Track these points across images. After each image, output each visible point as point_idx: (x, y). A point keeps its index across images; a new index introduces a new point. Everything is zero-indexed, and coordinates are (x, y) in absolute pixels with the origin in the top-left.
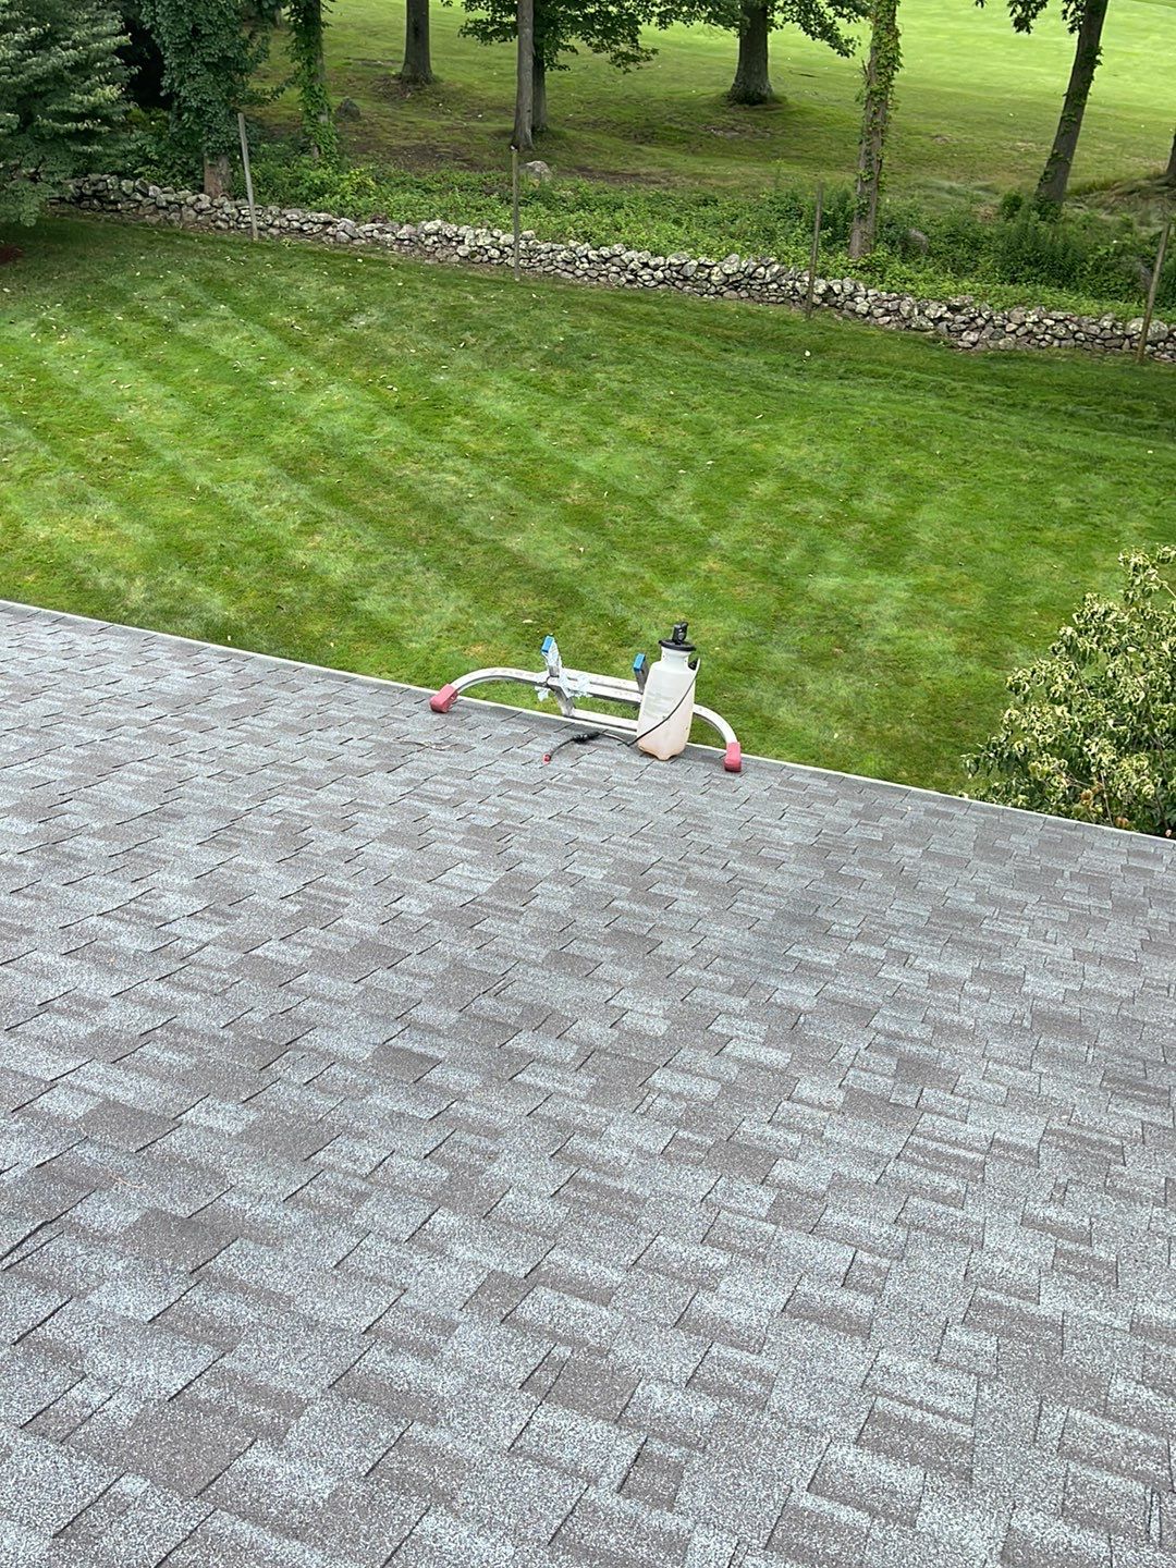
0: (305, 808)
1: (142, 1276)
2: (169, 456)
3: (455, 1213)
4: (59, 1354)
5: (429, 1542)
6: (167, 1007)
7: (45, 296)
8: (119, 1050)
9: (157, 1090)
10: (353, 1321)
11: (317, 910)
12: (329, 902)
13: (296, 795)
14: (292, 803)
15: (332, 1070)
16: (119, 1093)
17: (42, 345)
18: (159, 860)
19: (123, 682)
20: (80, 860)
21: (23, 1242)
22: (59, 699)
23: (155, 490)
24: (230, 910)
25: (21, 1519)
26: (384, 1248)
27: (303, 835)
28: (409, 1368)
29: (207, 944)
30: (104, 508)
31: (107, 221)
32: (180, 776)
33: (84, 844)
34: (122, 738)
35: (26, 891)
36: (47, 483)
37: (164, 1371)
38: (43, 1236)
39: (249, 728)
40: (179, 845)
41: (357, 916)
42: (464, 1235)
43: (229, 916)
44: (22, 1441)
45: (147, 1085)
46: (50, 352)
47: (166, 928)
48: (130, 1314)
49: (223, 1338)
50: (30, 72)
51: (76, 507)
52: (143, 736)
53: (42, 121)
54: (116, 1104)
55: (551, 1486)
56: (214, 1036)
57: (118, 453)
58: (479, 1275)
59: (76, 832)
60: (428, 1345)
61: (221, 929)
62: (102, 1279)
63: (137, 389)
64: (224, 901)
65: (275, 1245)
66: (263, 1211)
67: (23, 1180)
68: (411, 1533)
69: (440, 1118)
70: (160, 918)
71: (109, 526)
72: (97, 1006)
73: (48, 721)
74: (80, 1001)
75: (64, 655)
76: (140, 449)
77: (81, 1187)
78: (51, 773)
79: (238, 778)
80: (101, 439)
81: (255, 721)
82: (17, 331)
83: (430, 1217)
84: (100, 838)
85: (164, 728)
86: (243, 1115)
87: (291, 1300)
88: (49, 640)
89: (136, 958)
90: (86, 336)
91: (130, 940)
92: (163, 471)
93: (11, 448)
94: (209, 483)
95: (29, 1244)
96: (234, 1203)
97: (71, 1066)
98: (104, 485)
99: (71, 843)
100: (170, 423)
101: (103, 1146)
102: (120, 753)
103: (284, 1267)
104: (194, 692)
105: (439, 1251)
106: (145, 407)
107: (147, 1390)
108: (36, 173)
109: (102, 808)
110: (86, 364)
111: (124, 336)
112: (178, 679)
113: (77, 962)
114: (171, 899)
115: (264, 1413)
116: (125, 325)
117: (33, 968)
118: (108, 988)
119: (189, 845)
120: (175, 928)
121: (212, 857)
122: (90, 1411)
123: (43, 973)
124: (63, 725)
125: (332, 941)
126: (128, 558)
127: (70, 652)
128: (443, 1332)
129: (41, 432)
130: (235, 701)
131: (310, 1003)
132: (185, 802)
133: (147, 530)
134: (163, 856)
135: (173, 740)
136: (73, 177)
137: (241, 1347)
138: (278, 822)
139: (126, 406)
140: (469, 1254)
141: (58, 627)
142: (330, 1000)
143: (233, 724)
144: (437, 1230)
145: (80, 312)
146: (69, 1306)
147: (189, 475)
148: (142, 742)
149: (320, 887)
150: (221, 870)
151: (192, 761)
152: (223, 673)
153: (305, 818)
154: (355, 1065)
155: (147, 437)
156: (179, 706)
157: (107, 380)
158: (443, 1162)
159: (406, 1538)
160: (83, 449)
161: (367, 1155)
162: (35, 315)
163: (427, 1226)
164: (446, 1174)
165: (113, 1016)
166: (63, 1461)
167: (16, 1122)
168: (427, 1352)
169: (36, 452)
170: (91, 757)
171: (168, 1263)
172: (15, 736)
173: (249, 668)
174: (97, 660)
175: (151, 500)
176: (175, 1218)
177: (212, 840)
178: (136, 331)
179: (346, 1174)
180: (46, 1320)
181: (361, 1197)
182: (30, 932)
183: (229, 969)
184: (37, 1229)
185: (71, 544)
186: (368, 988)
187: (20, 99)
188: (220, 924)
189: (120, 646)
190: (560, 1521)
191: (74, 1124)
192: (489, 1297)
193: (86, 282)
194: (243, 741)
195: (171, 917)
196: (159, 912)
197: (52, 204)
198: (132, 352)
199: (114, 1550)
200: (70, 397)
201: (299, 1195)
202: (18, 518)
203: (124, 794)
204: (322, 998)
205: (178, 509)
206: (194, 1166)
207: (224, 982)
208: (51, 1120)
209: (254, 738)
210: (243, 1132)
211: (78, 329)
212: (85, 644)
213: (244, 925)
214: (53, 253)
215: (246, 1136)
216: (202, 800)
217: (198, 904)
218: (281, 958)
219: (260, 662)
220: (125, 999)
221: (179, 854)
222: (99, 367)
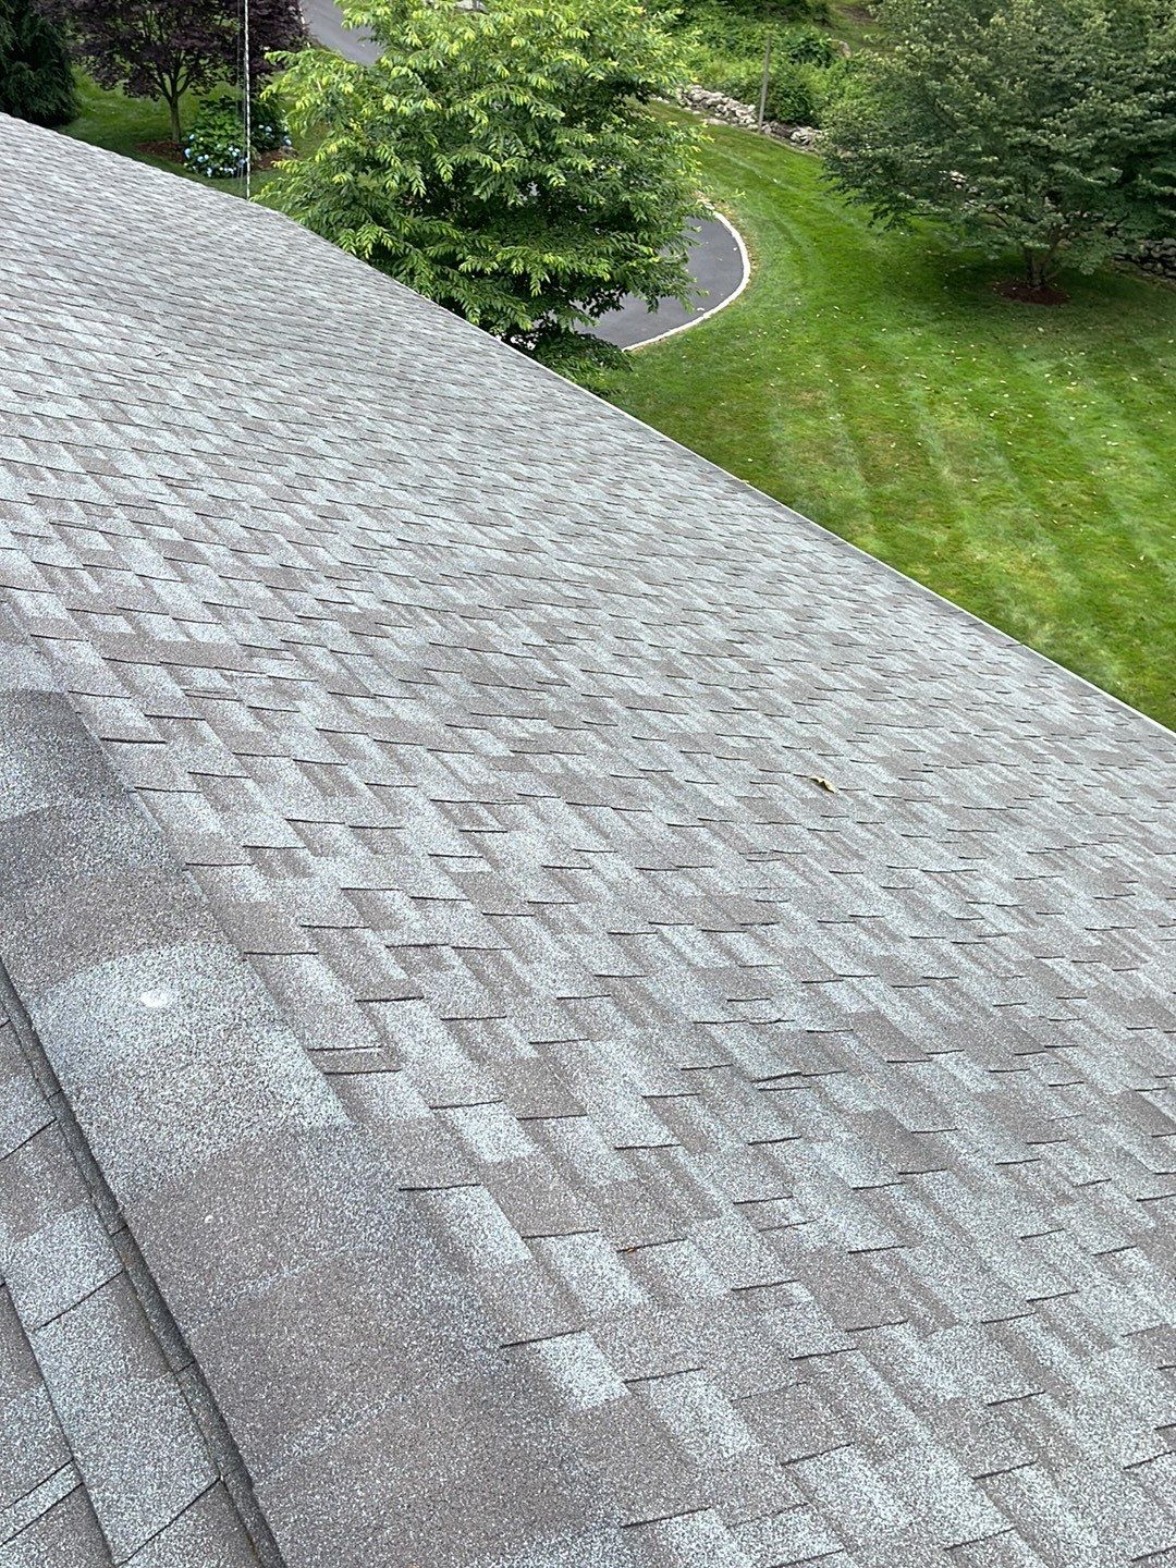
0: (1138, 864)
1: (860, 1153)
2: (1127, 520)
3: (1149, 1259)
4: (777, 1170)
5: (1024, 1488)
6: (952, 967)
7: (1073, 343)
8: (902, 979)
9: (921, 1025)
10: (1020, 1287)
11: (1114, 952)
12: (1130, 952)
13: (1135, 850)
14: (1127, 855)
15: (1079, 1087)
16: (889, 1011)
17: (1052, 387)
18: (988, 850)
19: (1013, 695)
20: (922, 821)
21: (778, 1077)
22: (951, 689)
23: (1100, 547)
24: (1035, 917)
25: (713, 1264)
26: (1069, 1248)
27: (1128, 886)
28: (1056, 1351)
29: (1005, 935)
30: (1044, 549)
31: (1163, 285)
32: (1032, 791)
33: (929, 811)
34: (993, 740)
35: (870, 826)
36: (1002, 512)
37: (853, 1230)
38: (795, 1081)
39: (1111, 776)
40: (1010, 846)
41: (1152, 975)
42: (1150, 1281)
43: (1033, 921)
44: (730, 1212)
45: (913, 1016)
46: (1057, 394)
47: (975, 906)
48: (841, 1175)
49: (908, 1236)
50: (1151, 133)
51: (1020, 541)
52: (1013, 746)
53: (1141, 180)
54: (883, 1018)
55: (1153, 1520)
56: (984, 1009)
57: (1079, 503)
58: (1151, 1320)
59: (927, 799)
60: (1081, 1345)
61: (1022, 928)
62: (828, 1138)
63: (1124, 449)
64: (1033, 907)
65: (977, 1193)
66: (975, 1161)
67: (794, 1035)
68: (1010, 1471)
69: (1166, 1177)
70: (972, 896)
71: (1043, 567)
72: (895, 938)
73: (937, 703)
74: (884, 928)
75: (971, 655)
76: (1102, 505)
77: (835, 1064)
78: (922, 745)
79: (1084, 813)
80: (1070, 486)
81: (1120, 773)
82: (1033, 369)
83: (1123, 1249)
84: (945, 812)
85: (1034, 747)
86: (985, 1081)
87: (972, 1240)
88: (961, 638)
89: (941, 917)
90: (1096, 387)
91: (939, 901)
92: (1116, 531)
93: (984, 472)
94: (1154, 556)
95: (783, 1082)
96: (953, 1142)
97: (859, 972)
98: (1053, 529)
99: (918, 805)
100: (1140, 489)
101: (862, 1043)
102: (988, 752)
103: (977, 1213)
104: (1073, 727)
105: (1122, 1279)
106: (1123, 468)
107: (834, 1235)
108: (1115, 228)
109: (955, 789)
110: (1085, 412)
111: (1132, 396)
112: (1062, 710)
113: (891, 898)
114: (987, 885)
115: (921, 1310)
116: (1138, 386)
117: (855, 886)
118: (910, 929)
119: (1021, 851)
120: (982, 909)
121: (1035, 868)
122: (786, 1223)
123: (860, 893)
124: (947, 711)
125: (1120, 985)
126: (1046, 600)
127: (975, 654)
128: (1099, 1343)
129: (1017, 465)
130: (1108, 748)
131: (1077, 1024)
132: (1029, 814)
133: (1077, 582)
134: (993, 849)
135: (1039, 760)
136: (1147, 238)
137: (919, 1250)
138: (1107, 865)
139: (1105, 463)
140: (1148, 1299)
141: (972, 630)
142: (1099, 1031)
143: (1099, 767)
144: (1126, 1263)
145: (1098, 364)
146: (797, 1142)
147: (1138, 544)
148: (1010, 751)
149: (1126, 935)
150: (1040, 881)
151: (1049, 783)
152: (1106, 721)
153: (1135, 872)
154: (1101, 1094)
155: (1114, 495)
156: (1055, 733)
157: (1099, 433)
158: (1154, 1214)
159: (1005, 1472)
160: (1048, 490)
161: (1084, 1170)
162: (1056, 357)
163: (1118, 1255)
164: (1152, 1225)
165: (905, 952)
166: (756, 1245)
167: (803, 991)
168: (1080, 1351)
169: (1004, 481)
170: (961, 745)
171: (884, 1157)
172: (904, 704)
173: (1133, 726)
174: (996, 669)
175: (1091, 556)
176: (901, 1126)
177: (1041, 854)
178: (1144, 394)
179: (1059, 1174)
180: (776, 1141)
181: (1066, 1199)
182: (862, 858)
183: (1017, 963)
184: (792, 1075)
185: (1001, 573)
186: (1139, 1039)
187: (1131, 156)
188: (1022, 924)
189: (1020, 664)
190: (1150, 1551)
191: (845, 1016)
192: (1154, 1343)
193: (1118, 338)
194: (1101, 784)
195: (982, 900)
196: (972, 891)
197: (1116, 259)
198: (1132, 413)
199: (770, 1326)
200: (1057, 440)
201: (1011, 1167)
202: (965, 534)
203: (978, 785)
204: (1092, 1026)
205: (1115, 572)
206: (929, 1096)
207: (1009, 971)
208: (829, 1004)
209: (1113, 786)
210: (981, 1094)
211: (1090, 380)
212: (990, 651)
213: (1043, 934)
214: (1098, 304)
215: (984, 1098)
216: (1045, 819)
217: (1009, 900)
218: (1067, 977)
219: (1145, 724)
220: (920, 943)
221: (1009, 853)
222: (1096, 419)
